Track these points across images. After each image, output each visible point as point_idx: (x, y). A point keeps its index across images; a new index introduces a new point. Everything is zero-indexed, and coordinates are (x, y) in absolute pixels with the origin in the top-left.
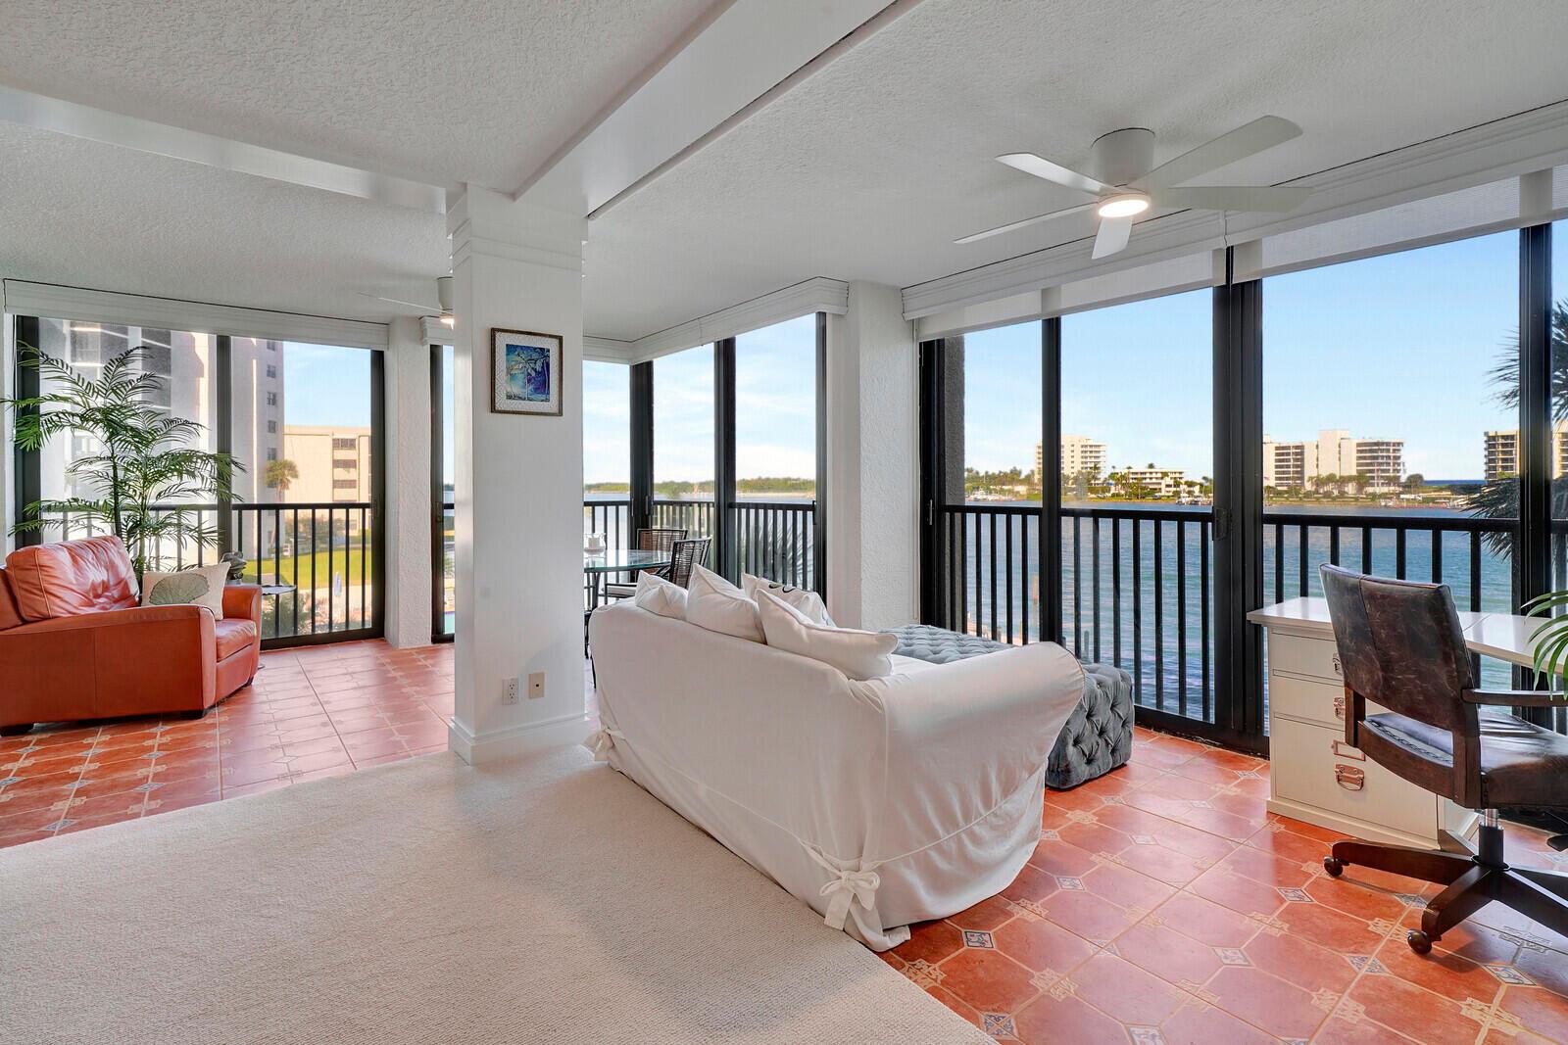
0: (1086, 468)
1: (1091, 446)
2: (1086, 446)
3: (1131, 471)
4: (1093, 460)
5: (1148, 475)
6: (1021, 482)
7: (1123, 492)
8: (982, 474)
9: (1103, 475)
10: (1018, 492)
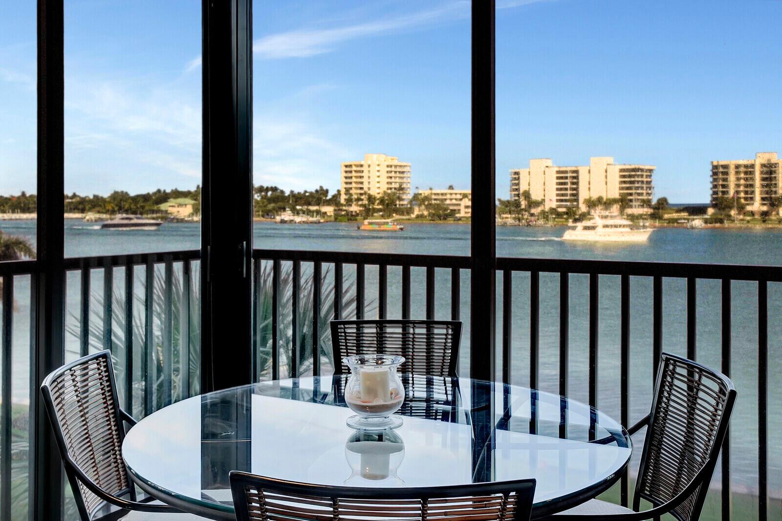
0: (391, 189)
1: (396, 166)
2: (391, 166)
3: (434, 192)
4: (398, 180)
5: (448, 196)
6: (328, 203)
7: (426, 213)
8: (287, 193)
9: (408, 196)
10: (325, 213)
